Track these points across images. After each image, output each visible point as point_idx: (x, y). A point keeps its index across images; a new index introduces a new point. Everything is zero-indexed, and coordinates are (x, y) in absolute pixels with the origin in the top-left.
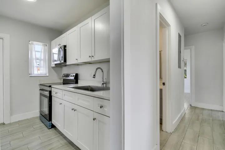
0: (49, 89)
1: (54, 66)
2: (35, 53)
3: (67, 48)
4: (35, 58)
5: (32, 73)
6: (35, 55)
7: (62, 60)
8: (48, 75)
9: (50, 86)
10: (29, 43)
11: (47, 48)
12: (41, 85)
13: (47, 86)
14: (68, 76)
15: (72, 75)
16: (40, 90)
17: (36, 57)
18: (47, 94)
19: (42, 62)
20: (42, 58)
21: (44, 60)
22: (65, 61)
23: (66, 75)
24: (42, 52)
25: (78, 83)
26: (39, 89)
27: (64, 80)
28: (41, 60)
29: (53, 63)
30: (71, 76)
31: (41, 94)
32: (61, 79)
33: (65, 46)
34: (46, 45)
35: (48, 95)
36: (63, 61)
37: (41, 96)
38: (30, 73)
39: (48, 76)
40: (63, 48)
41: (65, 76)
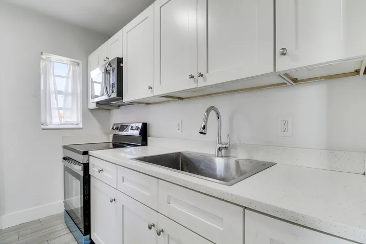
0: (82, 159)
1: (94, 106)
2: (54, 80)
3: (124, 65)
4: (53, 90)
5: (48, 122)
6: (55, 84)
7: (113, 92)
8: (81, 126)
9: (86, 153)
10: (42, 59)
11: (79, 69)
12: (65, 147)
13: (78, 152)
14: (123, 127)
15: (134, 125)
16: (64, 158)
17: (55, 87)
18: (79, 169)
19: (70, 99)
20: (70, 90)
21: (74, 94)
22: (120, 93)
23: (119, 126)
24: (68, 78)
25: (147, 145)
26: (63, 156)
27: (115, 136)
28: (66, 94)
29: (91, 101)
30: (132, 129)
31: (66, 169)
32: (108, 134)
33: (120, 61)
34: (78, 64)
35: (82, 174)
36: (114, 95)
37: (66, 172)
38: (42, 122)
39: (82, 129)
40: (115, 65)
41: (117, 129)
